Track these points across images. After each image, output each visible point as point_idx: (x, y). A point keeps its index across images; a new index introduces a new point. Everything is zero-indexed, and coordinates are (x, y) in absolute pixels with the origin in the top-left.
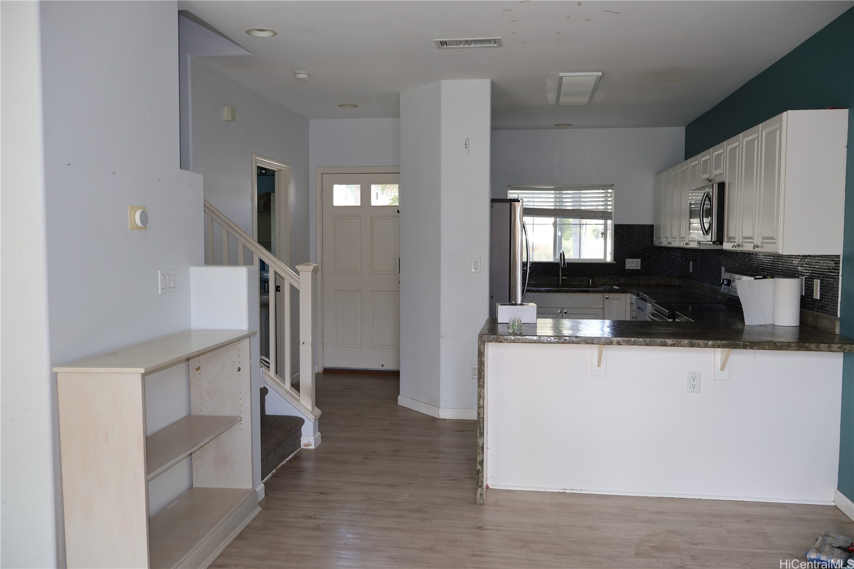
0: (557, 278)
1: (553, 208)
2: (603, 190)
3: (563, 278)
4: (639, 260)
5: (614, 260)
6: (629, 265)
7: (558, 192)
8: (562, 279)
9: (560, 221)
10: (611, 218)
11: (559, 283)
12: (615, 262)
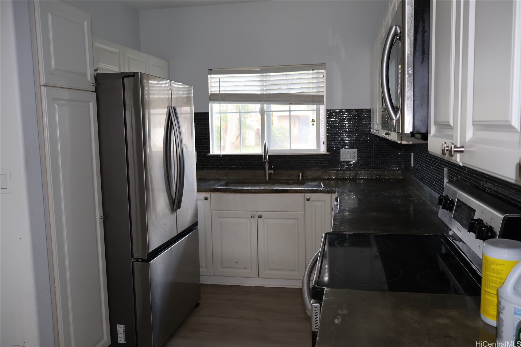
0: (263, 172)
1: (259, 93)
2: (313, 70)
3: (269, 172)
4: (356, 150)
5: (327, 151)
6: (344, 157)
7: (264, 74)
8: (270, 174)
9: (267, 108)
10: (322, 102)
11: (266, 178)
12: (328, 153)
